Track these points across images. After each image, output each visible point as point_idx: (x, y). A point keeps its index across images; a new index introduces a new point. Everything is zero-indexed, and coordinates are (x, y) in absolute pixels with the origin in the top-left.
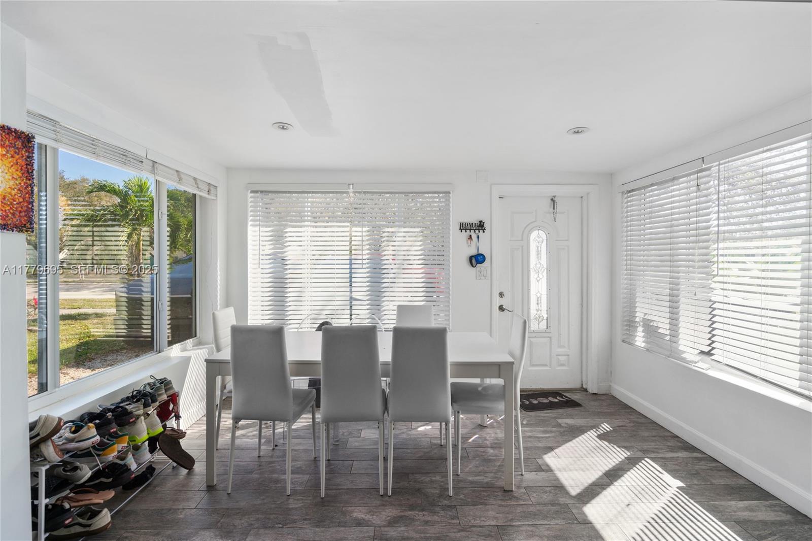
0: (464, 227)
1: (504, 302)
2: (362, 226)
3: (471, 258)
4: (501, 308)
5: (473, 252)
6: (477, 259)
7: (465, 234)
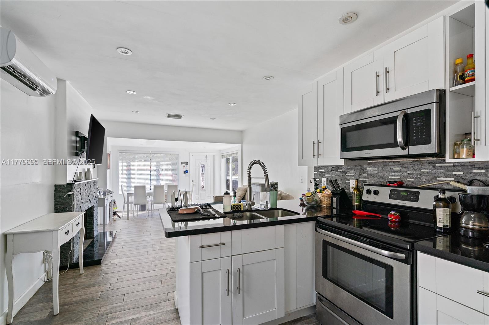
0: (182, 163)
1: (194, 183)
2: (155, 161)
3: (184, 171)
5: (185, 170)
6: (186, 172)
7: (183, 165)
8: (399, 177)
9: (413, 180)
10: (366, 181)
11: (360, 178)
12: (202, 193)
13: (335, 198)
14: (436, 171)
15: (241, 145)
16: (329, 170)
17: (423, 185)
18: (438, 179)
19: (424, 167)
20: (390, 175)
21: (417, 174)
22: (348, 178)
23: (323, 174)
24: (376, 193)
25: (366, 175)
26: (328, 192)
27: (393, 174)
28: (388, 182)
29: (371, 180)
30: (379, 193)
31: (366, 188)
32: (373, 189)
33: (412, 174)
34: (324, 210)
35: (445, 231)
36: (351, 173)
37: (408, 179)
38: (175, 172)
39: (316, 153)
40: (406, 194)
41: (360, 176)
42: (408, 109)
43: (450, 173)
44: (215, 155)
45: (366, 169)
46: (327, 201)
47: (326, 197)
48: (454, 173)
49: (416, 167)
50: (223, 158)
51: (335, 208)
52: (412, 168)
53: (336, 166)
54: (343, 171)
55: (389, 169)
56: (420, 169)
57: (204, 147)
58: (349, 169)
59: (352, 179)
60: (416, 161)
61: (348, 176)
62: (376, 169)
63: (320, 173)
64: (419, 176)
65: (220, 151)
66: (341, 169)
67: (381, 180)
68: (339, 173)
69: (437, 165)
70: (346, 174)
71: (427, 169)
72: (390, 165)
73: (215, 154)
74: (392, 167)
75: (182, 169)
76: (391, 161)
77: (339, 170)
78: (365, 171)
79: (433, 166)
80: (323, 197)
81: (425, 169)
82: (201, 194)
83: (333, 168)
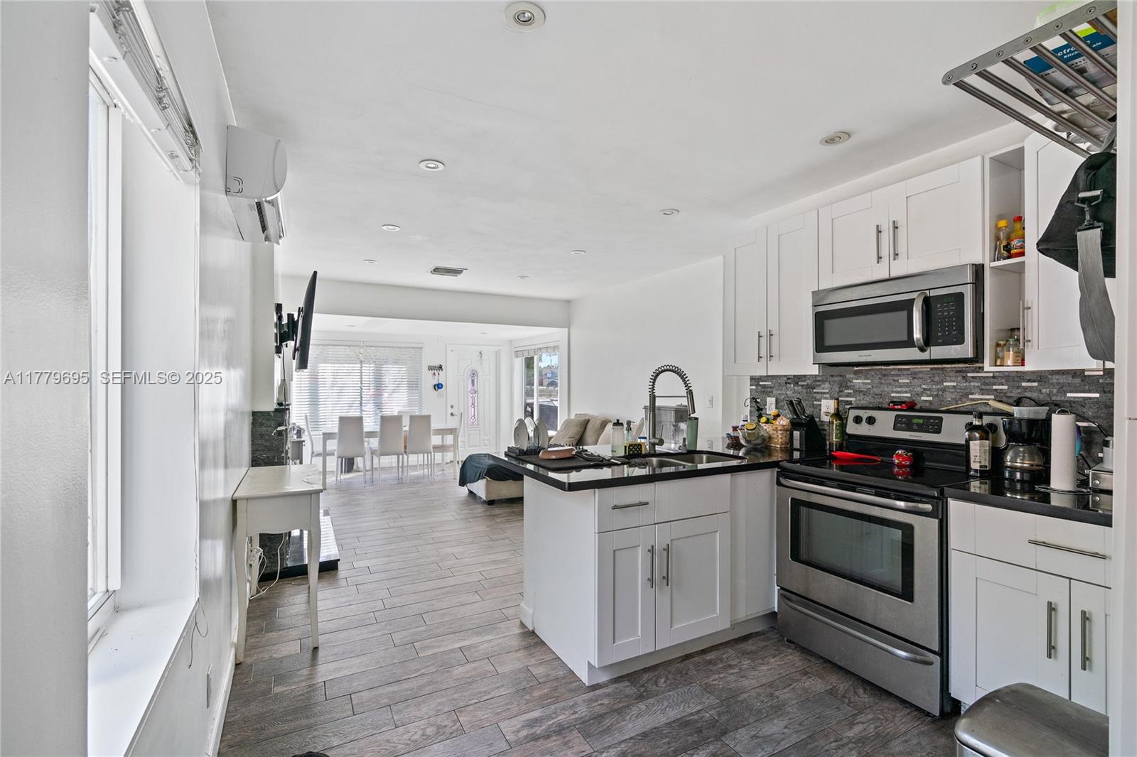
0: (430, 368)
1: (453, 410)
2: (370, 364)
3: (435, 386)
4: (452, 414)
5: (436, 382)
6: (438, 386)
7: (431, 372)
8: (909, 395)
9: (931, 398)
10: (851, 401)
11: (840, 396)
12: (471, 432)
13: (798, 432)
14: (968, 384)
15: (567, 329)
16: (780, 383)
17: (946, 406)
18: (970, 396)
19: (948, 378)
20: (893, 392)
21: (938, 389)
22: (818, 396)
23: (769, 390)
24: (871, 421)
25: (851, 391)
26: (784, 421)
27: (899, 389)
28: (892, 402)
29: (859, 400)
30: (877, 422)
31: (853, 414)
32: (864, 414)
33: (930, 390)
34: (776, 454)
35: (983, 475)
36: (823, 389)
37: (923, 398)
38: (414, 385)
39: (763, 353)
40: (921, 421)
41: (841, 394)
42: (929, 289)
43: (988, 387)
44: (499, 350)
45: (850, 382)
46: (781, 438)
47: (781, 430)
48: (995, 387)
49: (937, 379)
50: (517, 357)
51: (797, 450)
52: (929, 381)
53: (794, 376)
54: (807, 385)
55: (892, 381)
56: (943, 381)
57: (484, 333)
58: (819, 381)
59: (826, 398)
60: (936, 369)
61: (818, 393)
62: (869, 381)
63: (762, 388)
64: (940, 393)
65: (511, 341)
66: (805, 381)
67: (878, 400)
68: (800, 388)
69: (969, 375)
70: (814, 391)
71: (953, 381)
72: (893, 375)
73: (498, 348)
74: (896, 378)
75: (429, 380)
76: (894, 369)
77: (799, 383)
78: (849, 384)
79: (963, 377)
80: (774, 430)
81: (950, 381)
82: (469, 435)
83: (788, 379)
